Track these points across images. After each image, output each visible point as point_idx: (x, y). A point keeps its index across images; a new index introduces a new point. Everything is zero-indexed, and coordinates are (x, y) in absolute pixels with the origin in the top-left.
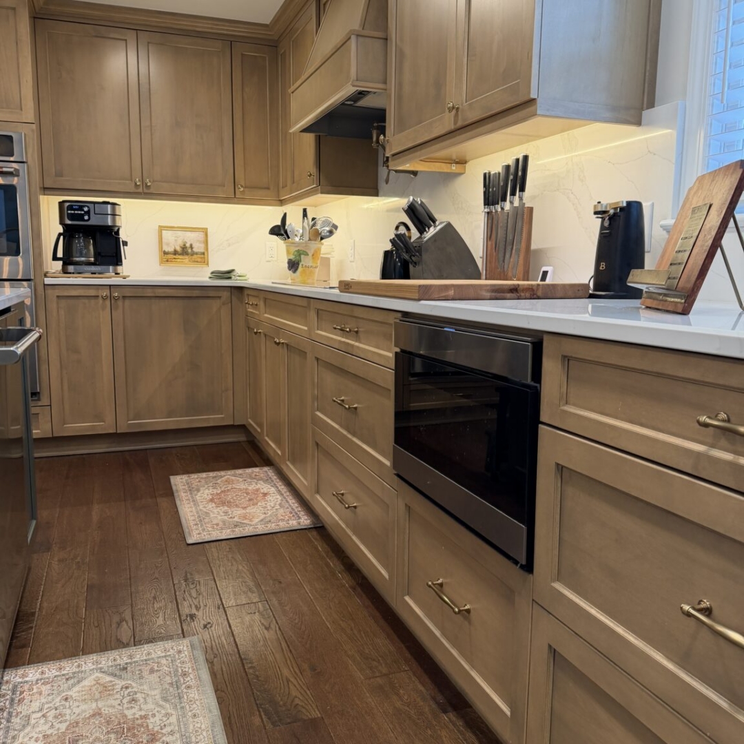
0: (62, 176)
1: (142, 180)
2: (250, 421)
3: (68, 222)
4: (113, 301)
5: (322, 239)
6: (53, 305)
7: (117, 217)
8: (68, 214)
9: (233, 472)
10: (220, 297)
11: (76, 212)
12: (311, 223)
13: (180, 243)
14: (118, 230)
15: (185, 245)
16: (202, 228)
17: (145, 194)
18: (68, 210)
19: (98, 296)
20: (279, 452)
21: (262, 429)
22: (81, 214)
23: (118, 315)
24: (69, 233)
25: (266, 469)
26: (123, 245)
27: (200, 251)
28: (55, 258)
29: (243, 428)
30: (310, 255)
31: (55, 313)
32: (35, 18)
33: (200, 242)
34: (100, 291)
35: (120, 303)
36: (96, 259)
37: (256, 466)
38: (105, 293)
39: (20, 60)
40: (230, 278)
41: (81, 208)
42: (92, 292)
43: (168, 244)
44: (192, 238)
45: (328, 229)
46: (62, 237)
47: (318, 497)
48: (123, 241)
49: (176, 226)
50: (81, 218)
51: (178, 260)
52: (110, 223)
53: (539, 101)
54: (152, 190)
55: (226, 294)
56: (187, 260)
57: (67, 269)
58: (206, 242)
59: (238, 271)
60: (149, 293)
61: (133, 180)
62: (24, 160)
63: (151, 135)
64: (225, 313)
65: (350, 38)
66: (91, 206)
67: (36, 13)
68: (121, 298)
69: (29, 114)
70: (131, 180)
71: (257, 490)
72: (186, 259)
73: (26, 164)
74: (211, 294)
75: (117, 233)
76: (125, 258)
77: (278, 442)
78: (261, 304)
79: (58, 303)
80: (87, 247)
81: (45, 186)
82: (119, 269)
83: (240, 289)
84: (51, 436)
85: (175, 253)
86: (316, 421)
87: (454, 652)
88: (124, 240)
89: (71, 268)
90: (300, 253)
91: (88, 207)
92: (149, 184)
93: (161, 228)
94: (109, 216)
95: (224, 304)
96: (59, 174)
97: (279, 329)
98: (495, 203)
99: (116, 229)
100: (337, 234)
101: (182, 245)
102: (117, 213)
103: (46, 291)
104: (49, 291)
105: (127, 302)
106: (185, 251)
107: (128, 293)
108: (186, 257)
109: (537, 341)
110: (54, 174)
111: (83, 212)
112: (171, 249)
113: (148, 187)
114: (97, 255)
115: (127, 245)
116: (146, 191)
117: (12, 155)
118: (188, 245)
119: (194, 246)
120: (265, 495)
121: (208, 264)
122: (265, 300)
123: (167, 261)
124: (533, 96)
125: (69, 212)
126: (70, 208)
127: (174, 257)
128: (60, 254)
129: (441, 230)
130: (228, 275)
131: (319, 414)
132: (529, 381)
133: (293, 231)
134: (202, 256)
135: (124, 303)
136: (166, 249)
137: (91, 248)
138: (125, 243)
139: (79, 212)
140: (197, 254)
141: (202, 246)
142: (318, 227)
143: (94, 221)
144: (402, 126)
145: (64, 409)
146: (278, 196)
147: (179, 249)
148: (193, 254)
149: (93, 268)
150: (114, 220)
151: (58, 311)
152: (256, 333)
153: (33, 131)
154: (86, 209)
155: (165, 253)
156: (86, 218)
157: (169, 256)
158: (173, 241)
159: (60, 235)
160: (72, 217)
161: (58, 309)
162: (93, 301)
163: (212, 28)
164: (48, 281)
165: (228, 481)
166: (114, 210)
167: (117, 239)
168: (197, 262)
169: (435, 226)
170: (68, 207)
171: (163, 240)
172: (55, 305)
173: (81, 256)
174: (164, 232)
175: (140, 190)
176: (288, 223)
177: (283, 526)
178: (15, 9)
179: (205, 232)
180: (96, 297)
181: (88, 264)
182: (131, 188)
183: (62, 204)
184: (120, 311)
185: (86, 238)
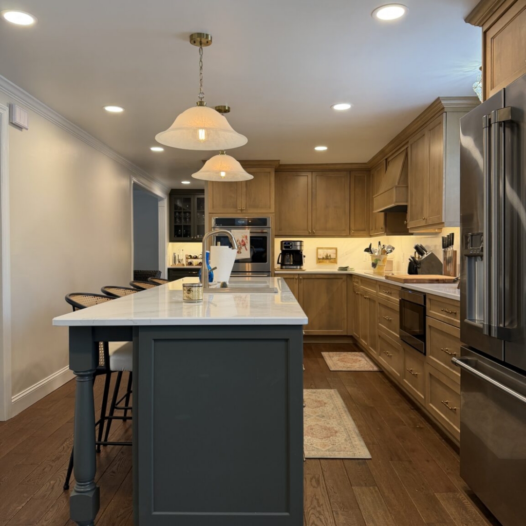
0: (281, 231)
1: (312, 230)
2: (354, 333)
3: (284, 249)
4: (299, 280)
5: (387, 253)
7: (302, 246)
9: (347, 353)
10: (342, 278)
11: (287, 245)
12: (382, 247)
13: (325, 254)
14: (302, 251)
15: (327, 255)
17: (313, 236)
18: (284, 245)
20: (366, 344)
21: (359, 336)
23: (301, 286)
24: (284, 253)
25: (361, 353)
27: (333, 257)
28: (278, 263)
29: (351, 337)
30: (382, 260)
33: (334, 254)
34: (295, 276)
35: (302, 281)
36: (293, 263)
37: (356, 351)
38: (297, 277)
40: (346, 270)
41: (289, 243)
42: (292, 277)
43: (320, 255)
44: (331, 253)
45: (389, 249)
47: (380, 357)
49: (324, 247)
50: (288, 247)
51: (324, 262)
52: (299, 249)
53: (445, 223)
54: (316, 234)
55: (345, 277)
58: (336, 253)
59: (350, 267)
60: (313, 277)
62: (270, 227)
64: (344, 285)
65: (393, 188)
66: (293, 243)
68: (303, 279)
69: (273, 210)
70: (307, 231)
71: (357, 359)
72: (328, 261)
73: (271, 229)
75: (302, 253)
76: (304, 262)
77: (365, 340)
78: (360, 282)
80: (290, 256)
82: (302, 267)
83: (351, 275)
85: (323, 259)
86: (379, 328)
87: (414, 389)
89: (284, 267)
90: (377, 260)
93: (318, 248)
94: (299, 246)
95: (344, 281)
97: (366, 292)
98: (445, 247)
100: (394, 251)
105: (305, 280)
106: (327, 258)
107: (305, 277)
108: (327, 260)
109: (425, 295)
110: (278, 230)
112: (321, 257)
113: (314, 233)
114: (294, 261)
116: (313, 234)
117: (266, 225)
118: (329, 255)
119: (331, 255)
120: (360, 360)
121: (337, 264)
122: (361, 280)
123: (320, 262)
124: (443, 221)
126: (285, 243)
128: (280, 262)
129: (429, 255)
130: (345, 269)
131: (380, 324)
132: (423, 304)
133: (374, 251)
134: (335, 260)
136: (320, 257)
137: (292, 258)
138: (304, 256)
140: (332, 259)
141: (335, 255)
142: (385, 249)
143: (293, 248)
144: (412, 219)
146: (369, 233)
147: (324, 257)
148: (331, 259)
149: (292, 267)
150: (301, 248)
152: (357, 294)
153: (274, 216)
154: (291, 244)
155: (319, 259)
156: (291, 247)
157: (320, 260)
158: (322, 254)
159: (280, 254)
160: (285, 247)
162: (292, 280)
164: (276, 272)
165: (345, 356)
166: (301, 244)
167: (301, 255)
168: (332, 262)
169: (427, 254)
171: (318, 253)
173: (288, 262)
174: (319, 250)
175: (311, 234)
176: (372, 247)
177: (366, 369)
178: (270, 172)
179: (336, 249)
180: (293, 278)
181: (290, 265)
182: (307, 234)
183: (282, 242)
184: (302, 284)
185: (290, 255)
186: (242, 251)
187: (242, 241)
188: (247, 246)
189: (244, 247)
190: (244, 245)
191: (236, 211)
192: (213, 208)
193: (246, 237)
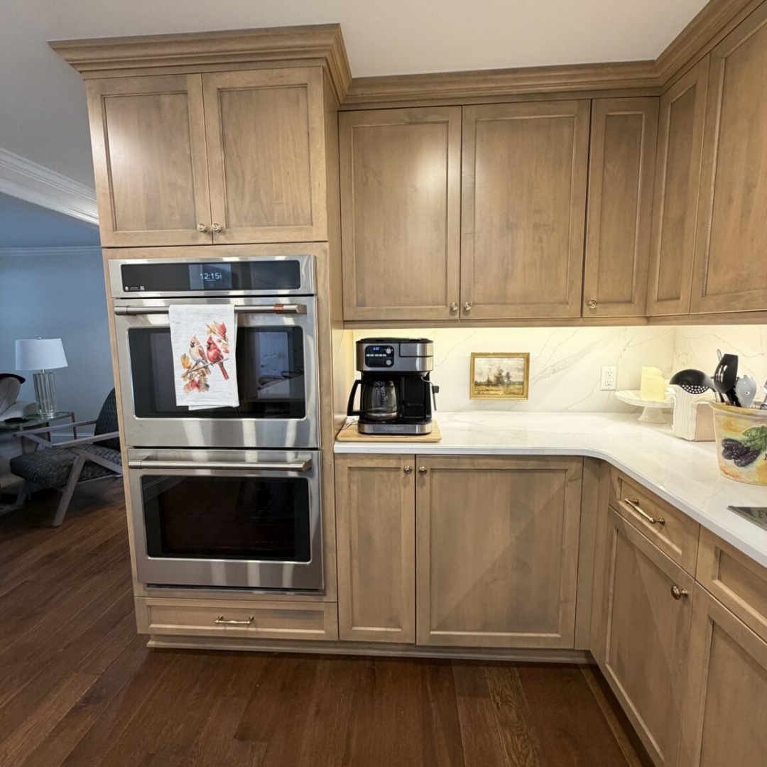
0: (364, 306)
1: (460, 304)
2: (609, 667)
3: (368, 367)
4: (418, 475)
6: (343, 479)
7: (428, 359)
8: (367, 358)
10: (566, 470)
11: (376, 355)
13: (495, 372)
14: (428, 374)
15: (500, 374)
16: (523, 354)
17: (462, 320)
18: (367, 352)
19: (399, 468)
22: (382, 357)
23: (424, 493)
24: (368, 381)
26: (434, 393)
27: (518, 380)
28: (351, 412)
29: (586, 652)
31: (345, 490)
32: (339, 111)
33: (519, 370)
34: (402, 461)
35: (427, 477)
36: (399, 414)
38: (409, 464)
39: (312, 157)
41: (382, 350)
42: (392, 464)
43: (481, 374)
44: (511, 367)
46: (359, 386)
48: (433, 387)
49: (491, 352)
50: (382, 362)
51: (492, 392)
52: (418, 368)
54: (471, 316)
55: (574, 466)
56: (501, 393)
57: (364, 429)
58: (526, 369)
60: (466, 465)
61: (449, 304)
62: (313, 292)
63: (474, 243)
64: (572, 494)
66: (395, 346)
67: (341, 105)
68: (429, 472)
69: (321, 230)
70: (446, 305)
72: (501, 390)
73: (314, 298)
74: (553, 465)
75: (427, 378)
76: (435, 409)
79: (349, 475)
80: (388, 392)
81: (345, 319)
82: (428, 427)
84: (337, 640)
85: (489, 383)
88: (434, 385)
89: (367, 428)
91: (391, 348)
92: (468, 309)
93: (474, 356)
94: (418, 359)
95: (571, 480)
96: (361, 304)
99: (425, 374)
101: (497, 375)
102: (428, 354)
103: (336, 461)
104: (339, 461)
105: (436, 475)
106: (499, 381)
107: (438, 465)
108: (501, 388)
110: (355, 303)
111: (385, 355)
112: (483, 380)
113: (466, 312)
115: (438, 392)
116: (463, 317)
118: (504, 374)
119: (511, 374)
121: (527, 397)
123: (479, 394)
125: (368, 355)
126: (368, 350)
127: (488, 388)
128: (356, 407)
134: (521, 386)
135: (432, 477)
136: (478, 379)
137: (393, 392)
138: (436, 389)
139: (381, 355)
140: (514, 383)
141: (522, 374)
143: (399, 365)
145: (352, 608)
146: (645, 312)
147: (492, 379)
148: (510, 384)
149: (395, 428)
150: (423, 364)
151: (349, 487)
153: (325, 251)
154: (389, 351)
155: (477, 384)
156: (389, 362)
157: (481, 388)
158: (486, 370)
159: (357, 382)
160: (370, 362)
161: (350, 482)
162: (393, 474)
163: (566, 84)
164: (338, 448)
166: (424, 350)
167: (427, 385)
168: (514, 393)
170: (367, 348)
171: (476, 370)
172: (346, 477)
173: (381, 411)
174: (477, 360)
175: (457, 317)
178: (305, 86)
179: (527, 358)
180: (397, 469)
181: (390, 421)
182: (445, 314)
183: (359, 343)
184: (427, 488)
185: (388, 385)
186: (209, 379)
187: (210, 345)
188: (226, 364)
189: (217, 366)
190: (218, 359)
191: (194, 237)
192: (115, 228)
193: (223, 330)
